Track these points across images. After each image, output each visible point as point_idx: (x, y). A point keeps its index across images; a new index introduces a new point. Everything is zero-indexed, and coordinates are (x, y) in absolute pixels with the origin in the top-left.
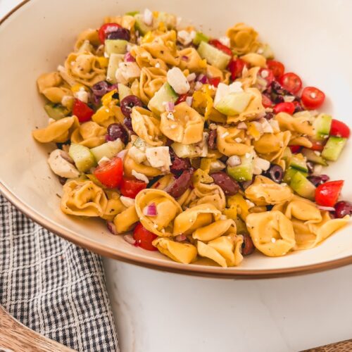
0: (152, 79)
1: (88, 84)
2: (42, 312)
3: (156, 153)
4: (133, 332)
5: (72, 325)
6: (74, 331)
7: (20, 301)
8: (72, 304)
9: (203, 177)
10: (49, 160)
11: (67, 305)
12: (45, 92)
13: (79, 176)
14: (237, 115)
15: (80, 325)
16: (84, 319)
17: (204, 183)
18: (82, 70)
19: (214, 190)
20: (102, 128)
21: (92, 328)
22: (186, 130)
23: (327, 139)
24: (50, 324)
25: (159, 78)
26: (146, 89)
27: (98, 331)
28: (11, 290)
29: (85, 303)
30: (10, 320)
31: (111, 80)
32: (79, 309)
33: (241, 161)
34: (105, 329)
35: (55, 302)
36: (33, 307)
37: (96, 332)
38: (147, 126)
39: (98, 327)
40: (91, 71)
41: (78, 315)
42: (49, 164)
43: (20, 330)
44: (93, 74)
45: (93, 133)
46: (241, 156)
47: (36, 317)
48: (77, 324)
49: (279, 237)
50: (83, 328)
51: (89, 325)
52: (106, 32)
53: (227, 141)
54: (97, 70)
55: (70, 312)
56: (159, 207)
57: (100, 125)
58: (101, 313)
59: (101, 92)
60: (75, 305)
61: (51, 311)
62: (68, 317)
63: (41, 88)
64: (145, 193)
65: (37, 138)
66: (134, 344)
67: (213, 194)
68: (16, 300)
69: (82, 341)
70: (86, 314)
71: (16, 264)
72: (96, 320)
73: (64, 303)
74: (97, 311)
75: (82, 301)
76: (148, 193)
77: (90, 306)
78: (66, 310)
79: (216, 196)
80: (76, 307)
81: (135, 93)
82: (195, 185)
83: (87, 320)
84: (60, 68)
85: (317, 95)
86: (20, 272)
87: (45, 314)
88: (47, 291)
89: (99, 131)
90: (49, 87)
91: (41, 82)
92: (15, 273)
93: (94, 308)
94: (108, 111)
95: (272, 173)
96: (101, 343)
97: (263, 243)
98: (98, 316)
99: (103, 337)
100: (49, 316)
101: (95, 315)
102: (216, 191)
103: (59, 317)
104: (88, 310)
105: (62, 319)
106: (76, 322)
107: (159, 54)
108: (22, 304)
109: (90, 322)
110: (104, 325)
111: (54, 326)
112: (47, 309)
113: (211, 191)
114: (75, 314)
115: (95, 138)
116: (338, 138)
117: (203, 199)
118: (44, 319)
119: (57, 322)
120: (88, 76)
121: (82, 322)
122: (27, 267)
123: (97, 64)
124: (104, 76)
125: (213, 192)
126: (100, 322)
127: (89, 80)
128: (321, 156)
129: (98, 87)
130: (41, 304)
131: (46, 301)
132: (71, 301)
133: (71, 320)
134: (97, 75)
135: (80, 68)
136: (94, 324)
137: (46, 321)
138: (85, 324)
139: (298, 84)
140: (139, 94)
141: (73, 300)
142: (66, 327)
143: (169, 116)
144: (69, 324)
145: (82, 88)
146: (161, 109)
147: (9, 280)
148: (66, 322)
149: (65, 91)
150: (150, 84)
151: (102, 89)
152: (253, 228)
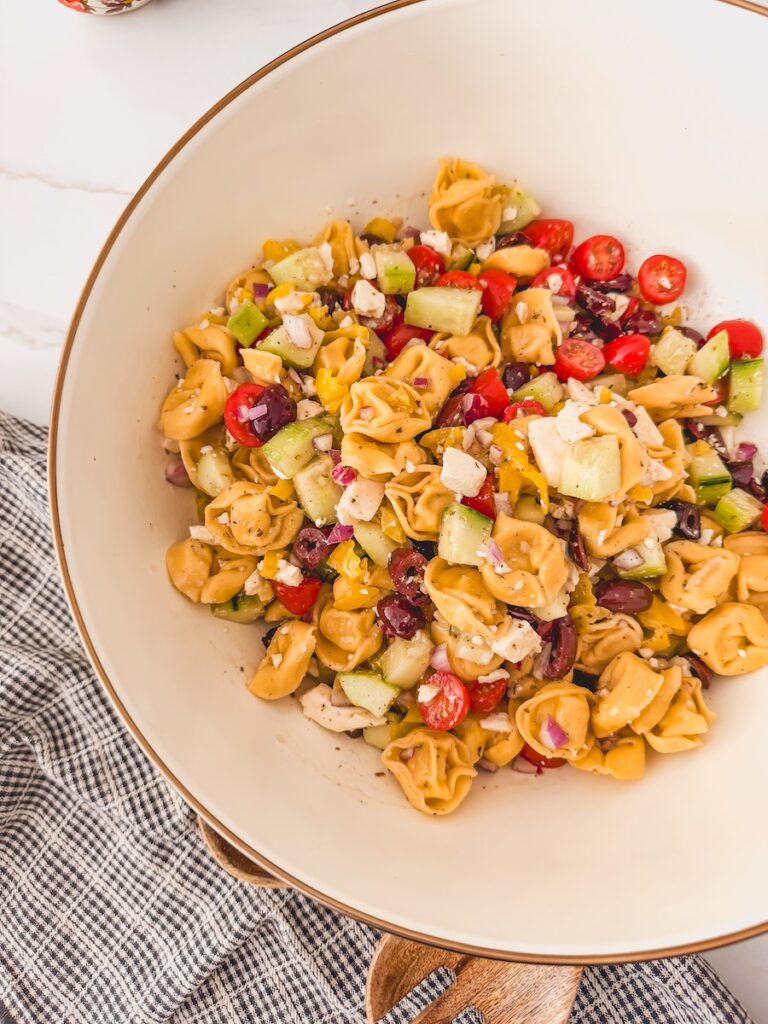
0: (416, 496)
1: (281, 544)
3: (514, 646)
9: (590, 616)
10: (307, 712)
13: (388, 722)
17: (598, 622)
18: (260, 533)
19: (618, 624)
20: (363, 615)
22: (542, 576)
23: (729, 374)
26: (418, 526)
31: (324, 522)
33: (640, 556)
38: (478, 614)
40: (273, 517)
42: (310, 719)
44: (278, 522)
45: (358, 635)
46: (636, 547)
49: (746, 643)
53: (607, 541)
54: (282, 511)
56: (560, 719)
59: (320, 552)
63: (191, 595)
64: (526, 710)
65: (265, 696)
67: (619, 631)
76: (531, 708)
79: (625, 632)
81: (398, 537)
82: (582, 632)
84: (196, 532)
85: (671, 275)
90: (206, 582)
91: (180, 582)
94: (364, 592)
95: (684, 524)
97: (727, 663)
102: (623, 625)
107: (395, 438)
113: (613, 629)
116: (748, 362)
123: (276, 502)
124: (300, 511)
125: (617, 629)
128: (730, 413)
129: (305, 542)
134: (284, 520)
135: (255, 533)
139: (616, 252)
140: (404, 534)
143: (499, 570)
145: (282, 563)
150: (420, 509)
151: (318, 545)
152: (706, 654)
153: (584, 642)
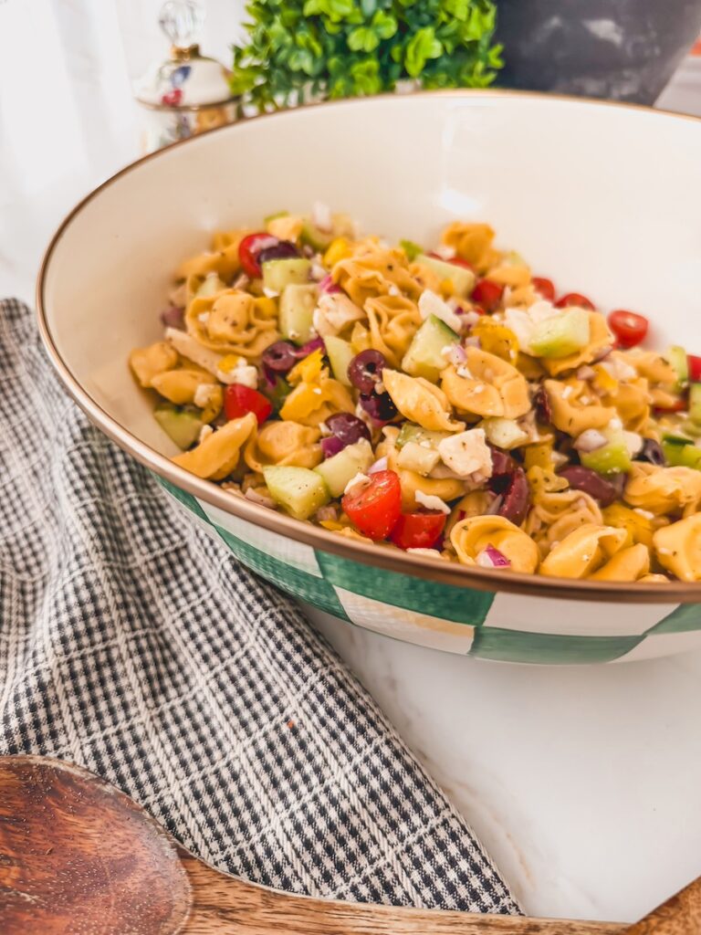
0: (390, 318)
1: (249, 352)
2: (298, 856)
4: (508, 836)
5: (381, 863)
6: (389, 875)
7: (232, 850)
8: (365, 816)
9: (547, 480)
11: (354, 821)
12: (156, 382)
14: (577, 353)
15: (398, 858)
16: (402, 839)
17: (554, 491)
18: (234, 324)
19: (576, 500)
20: (308, 428)
21: (429, 855)
22: (503, 393)
24: (327, 877)
25: (404, 314)
26: (388, 336)
27: (446, 854)
28: (200, 830)
29: (396, 803)
30: (249, 889)
31: (297, 335)
32: (382, 822)
33: (605, 437)
34: (459, 845)
35: (322, 824)
36: (269, 853)
37: (441, 859)
39: (442, 846)
40: (249, 326)
41: (385, 835)
43: (284, 905)
44: (254, 331)
45: (296, 442)
46: (601, 428)
47: (288, 871)
48: (390, 856)
50: (407, 861)
51: (418, 851)
52: (253, 250)
53: (571, 404)
54: (260, 323)
55: (365, 836)
56: (503, 548)
57: (305, 425)
58: (437, 813)
59: (285, 362)
60: (371, 815)
61: (319, 848)
62: (364, 848)
63: (143, 376)
64: (465, 528)
66: (522, 861)
67: (575, 511)
68: (223, 848)
69: (418, 891)
70: (404, 828)
71: (180, 772)
72: (432, 832)
73: (344, 818)
74: (428, 811)
75: (385, 800)
76: (471, 527)
77: (407, 806)
78: (354, 833)
79: (584, 512)
80: (374, 820)
82: (537, 500)
83: (411, 839)
84: (172, 332)
85: (635, 321)
86: (200, 786)
87: (307, 858)
88: (287, 807)
89: (303, 436)
90: (160, 372)
91: (138, 363)
92: (188, 791)
93: (417, 808)
94: (318, 391)
95: (649, 454)
96: (464, 878)
98: (434, 822)
99: (464, 865)
100: (317, 861)
101: (425, 821)
102: (582, 503)
103: (341, 854)
104: (405, 817)
105: (352, 857)
106: (388, 852)
108: (241, 852)
109: (420, 840)
110: (454, 837)
111: (338, 879)
112: (308, 845)
113: (569, 506)
114: (378, 835)
115: (304, 451)
117: (560, 524)
118: (308, 871)
119: (340, 867)
120: (246, 336)
121: (400, 848)
122: (209, 770)
123: (258, 312)
124: (276, 332)
125: (575, 506)
126: (442, 833)
127: (248, 345)
128: (690, 418)
129: (273, 352)
130: (289, 839)
131: (298, 828)
132: (359, 808)
133: (374, 851)
134: (260, 332)
135: (230, 322)
136: (430, 842)
137: (316, 873)
138: (409, 849)
141: (364, 806)
142: (368, 871)
143: (461, 371)
144: (372, 862)
145: (242, 361)
146: (440, 363)
147: (184, 811)
148: (363, 861)
149: (195, 377)
150: (393, 325)
151: (284, 357)
152: (675, 553)
153: (537, 516)
